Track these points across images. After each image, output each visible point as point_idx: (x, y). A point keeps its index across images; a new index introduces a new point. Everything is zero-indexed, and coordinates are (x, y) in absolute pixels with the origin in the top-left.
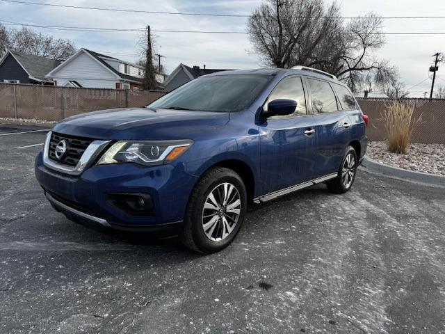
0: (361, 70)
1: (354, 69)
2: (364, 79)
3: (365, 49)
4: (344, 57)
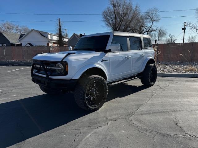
0: (151, 31)
1: (149, 31)
2: (153, 35)
3: (152, 22)
4: (144, 26)
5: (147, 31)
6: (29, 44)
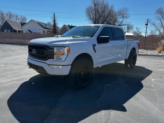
0: (122, 25)
3: (123, 18)
4: (117, 21)
5: (119, 25)
6: (29, 31)
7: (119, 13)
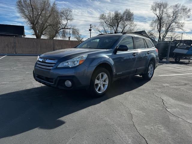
0: (67, 29)
1: (64, 28)
2: (68, 32)
3: (67, 21)
4: (60, 23)
5: (63, 28)
7: (62, 13)
